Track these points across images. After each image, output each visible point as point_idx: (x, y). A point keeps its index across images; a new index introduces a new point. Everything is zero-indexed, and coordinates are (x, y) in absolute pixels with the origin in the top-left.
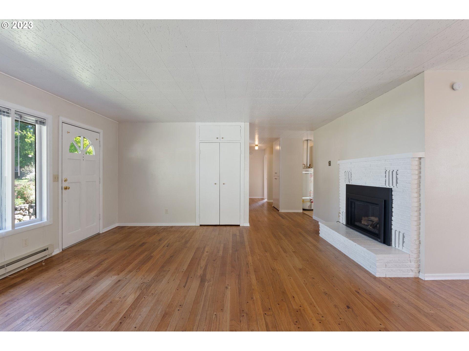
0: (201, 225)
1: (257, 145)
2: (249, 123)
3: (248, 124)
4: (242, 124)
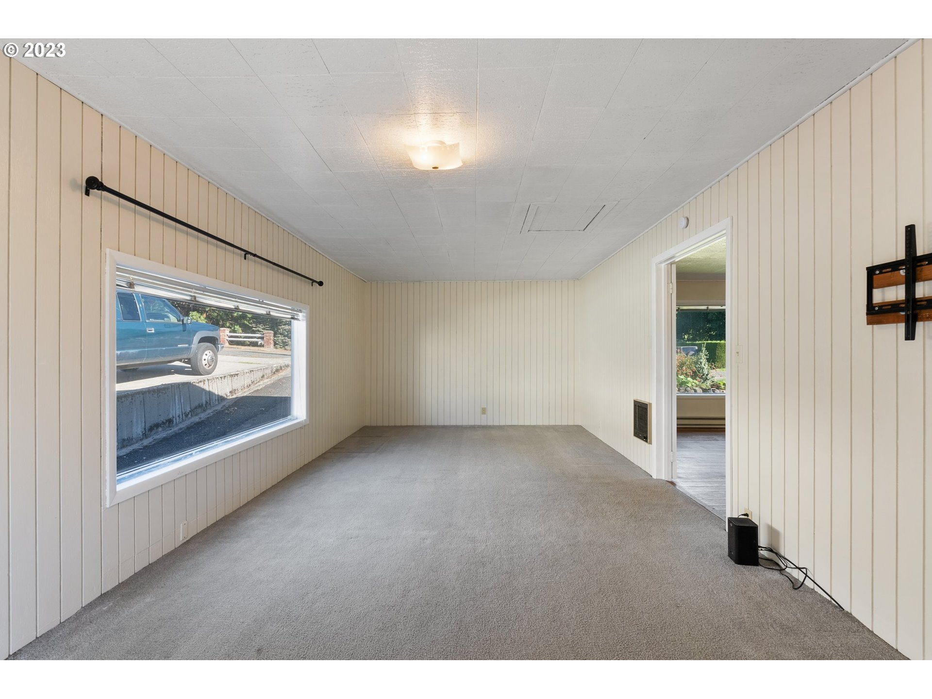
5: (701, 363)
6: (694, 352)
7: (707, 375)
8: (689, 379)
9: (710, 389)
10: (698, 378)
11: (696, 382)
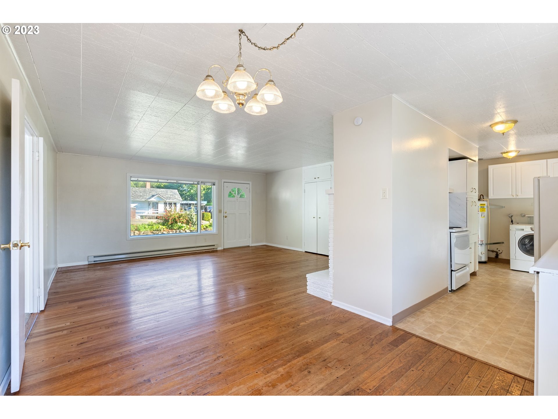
0: (306, 252)
8: (184, 225)
11: (188, 226)
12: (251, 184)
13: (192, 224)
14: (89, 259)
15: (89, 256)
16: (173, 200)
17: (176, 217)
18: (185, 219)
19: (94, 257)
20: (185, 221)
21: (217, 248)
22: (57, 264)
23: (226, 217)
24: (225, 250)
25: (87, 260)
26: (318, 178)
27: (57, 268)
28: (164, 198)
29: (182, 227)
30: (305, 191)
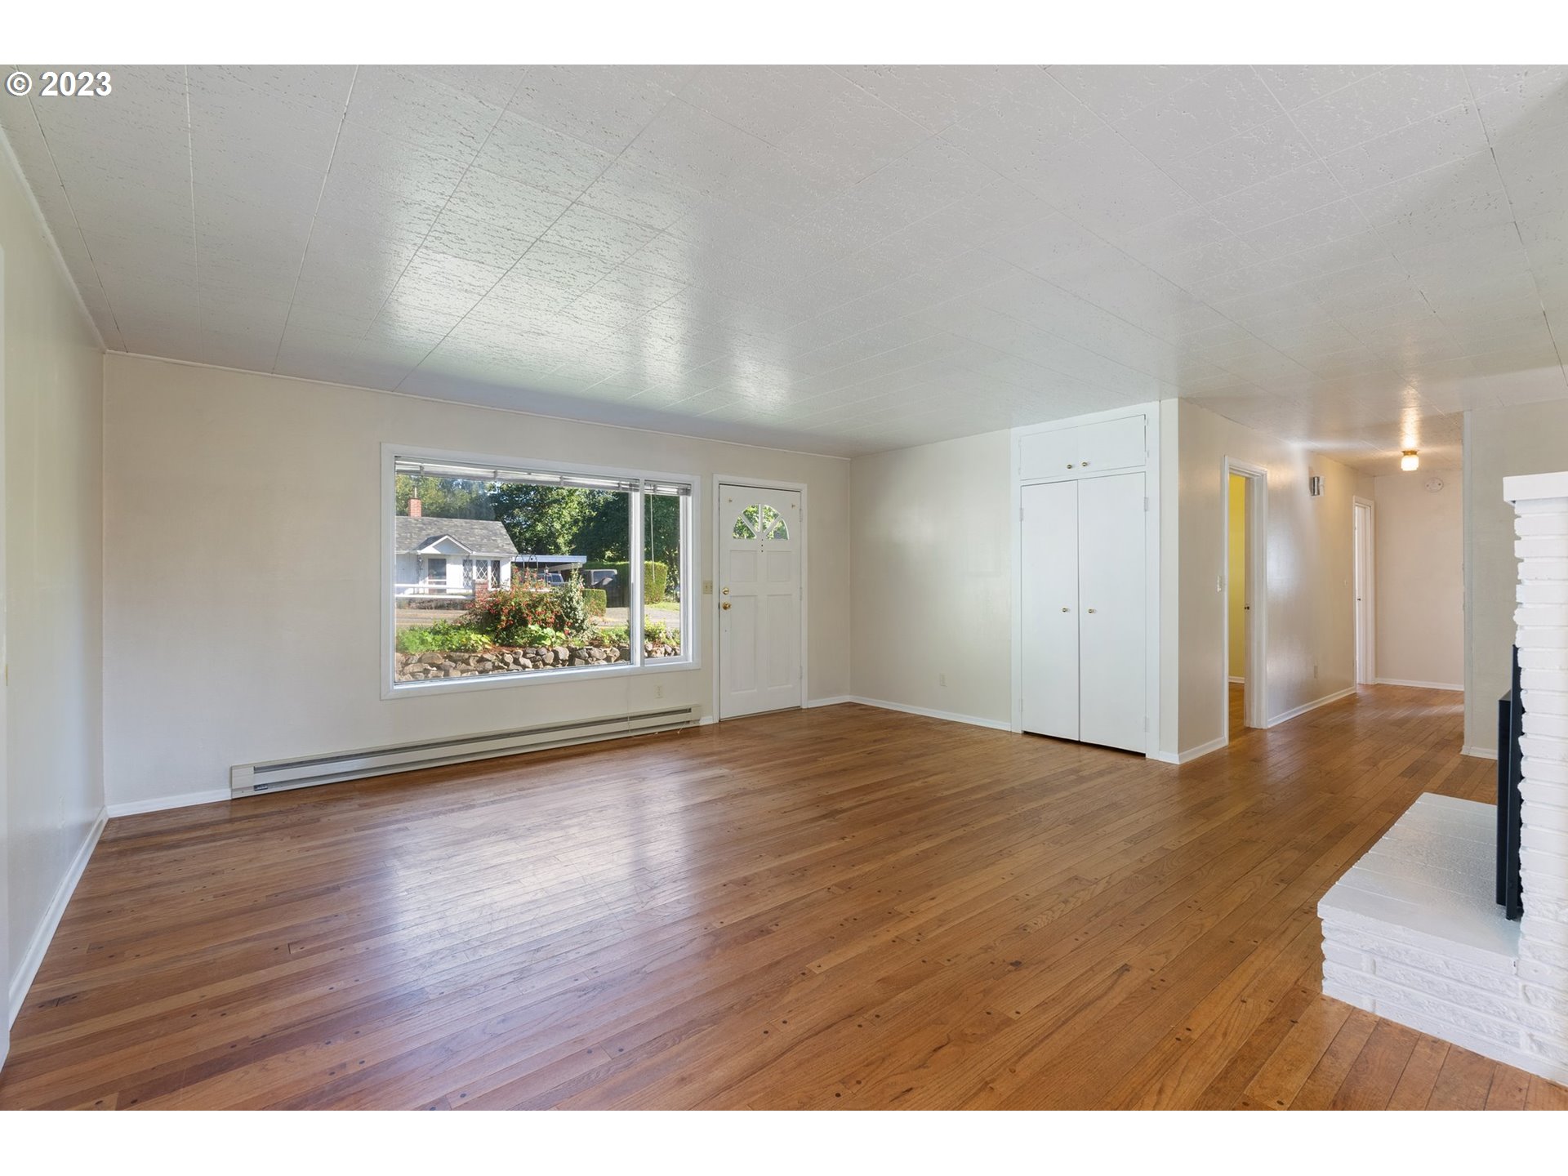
0: (1026, 733)
1: (1414, 453)
2: (1177, 400)
3: (1172, 405)
4: (1151, 407)
5: (571, 599)
6: (611, 579)
7: (583, 621)
8: (549, 631)
9: (582, 649)
10: (566, 628)
11: (562, 635)
12: (805, 492)
13: (572, 627)
14: (233, 779)
15: (237, 767)
16: (488, 552)
17: (523, 606)
18: (552, 612)
19: (257, 770)
20: (550, 617)
21: (699, 720)
22: (104, 806)
23: (725, 608)
24: (727, 727)
25: (228, 784)
26: (1085, 464)
27: (101, 822)
28: (463, 547)
29: (544, 638)
30: (1022, 514)
